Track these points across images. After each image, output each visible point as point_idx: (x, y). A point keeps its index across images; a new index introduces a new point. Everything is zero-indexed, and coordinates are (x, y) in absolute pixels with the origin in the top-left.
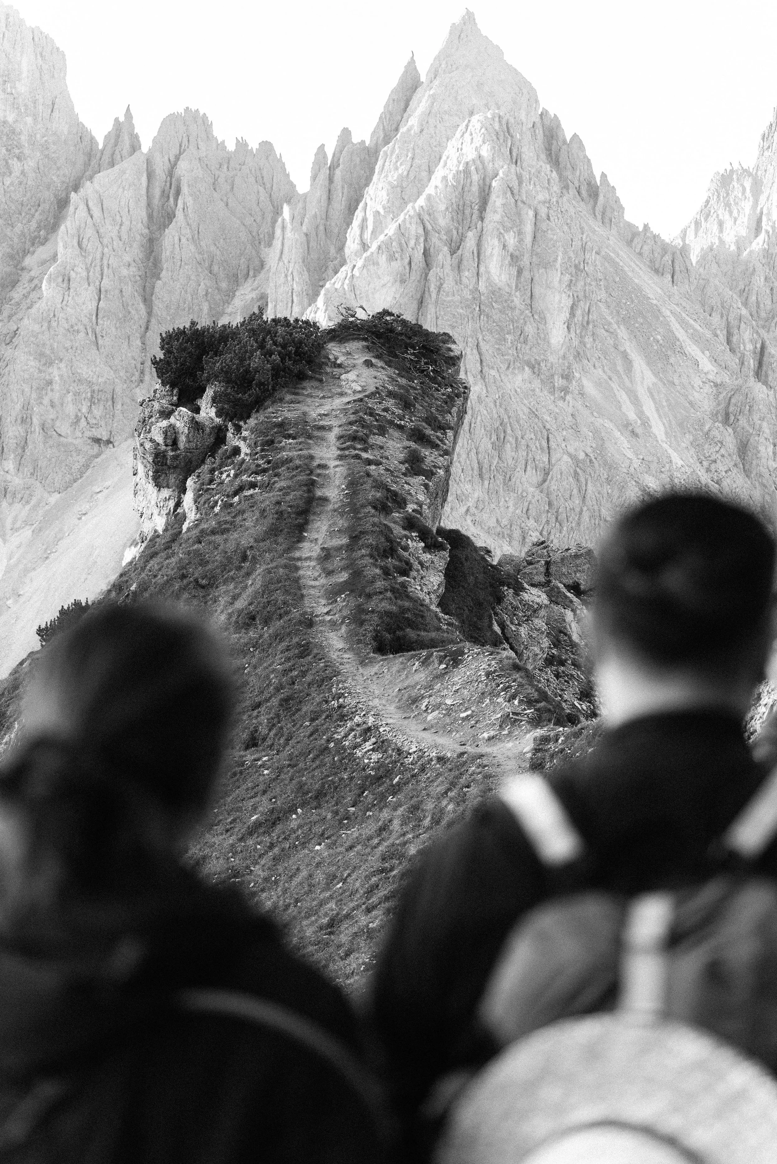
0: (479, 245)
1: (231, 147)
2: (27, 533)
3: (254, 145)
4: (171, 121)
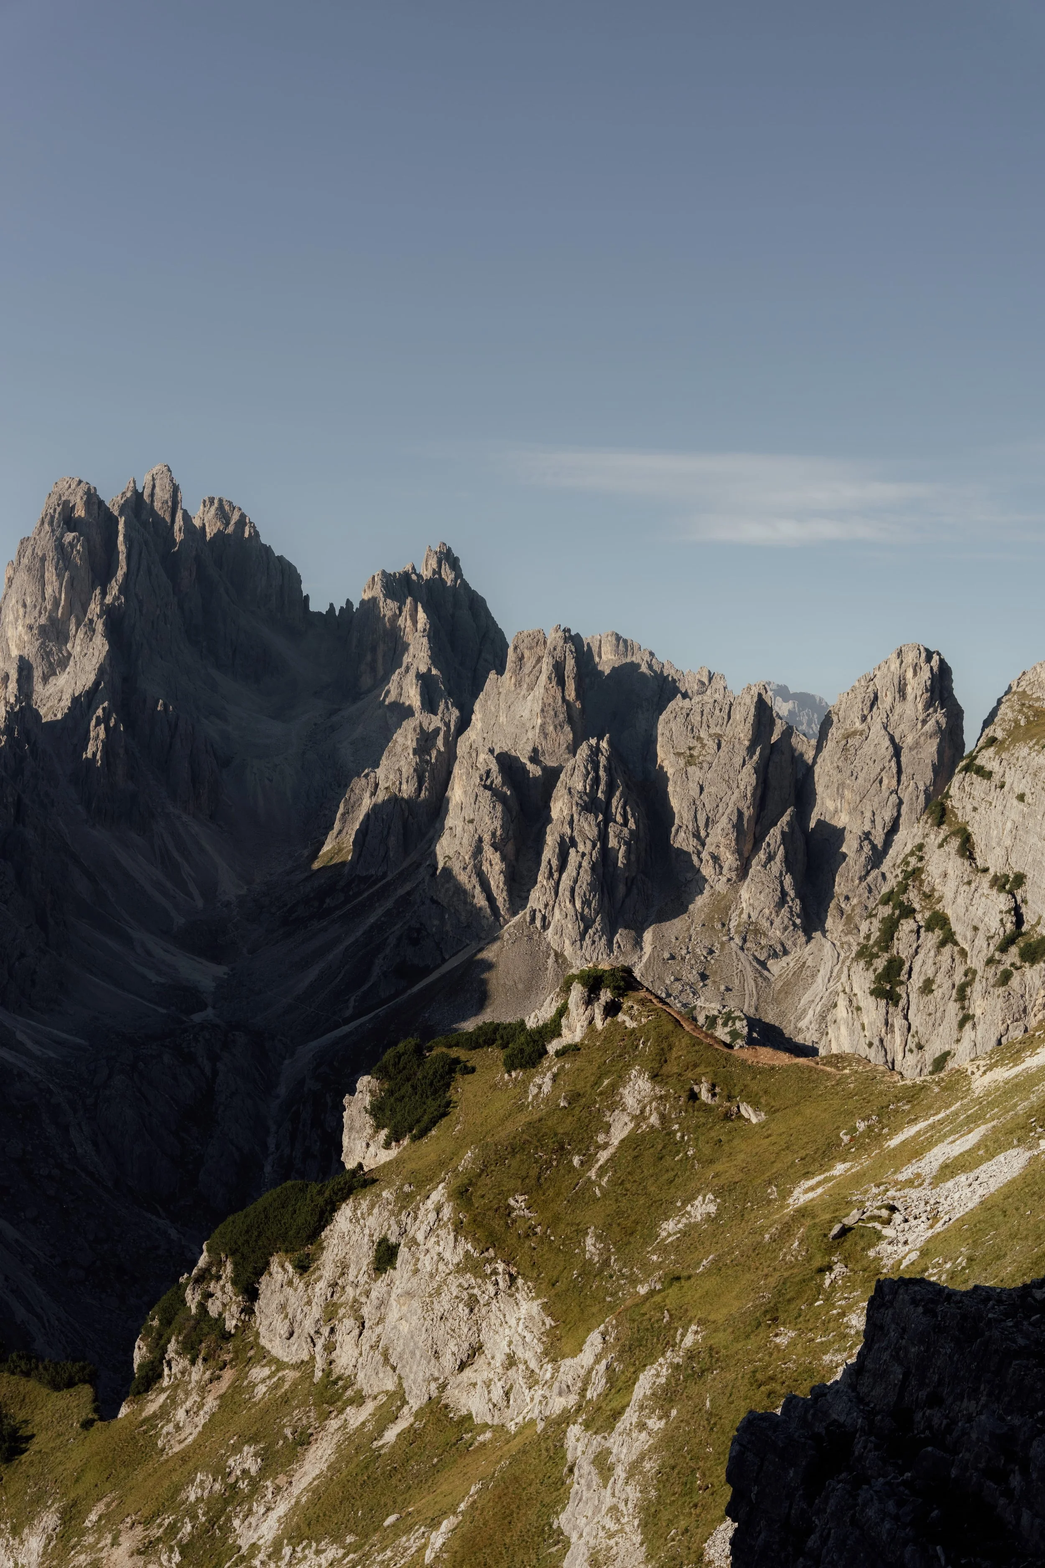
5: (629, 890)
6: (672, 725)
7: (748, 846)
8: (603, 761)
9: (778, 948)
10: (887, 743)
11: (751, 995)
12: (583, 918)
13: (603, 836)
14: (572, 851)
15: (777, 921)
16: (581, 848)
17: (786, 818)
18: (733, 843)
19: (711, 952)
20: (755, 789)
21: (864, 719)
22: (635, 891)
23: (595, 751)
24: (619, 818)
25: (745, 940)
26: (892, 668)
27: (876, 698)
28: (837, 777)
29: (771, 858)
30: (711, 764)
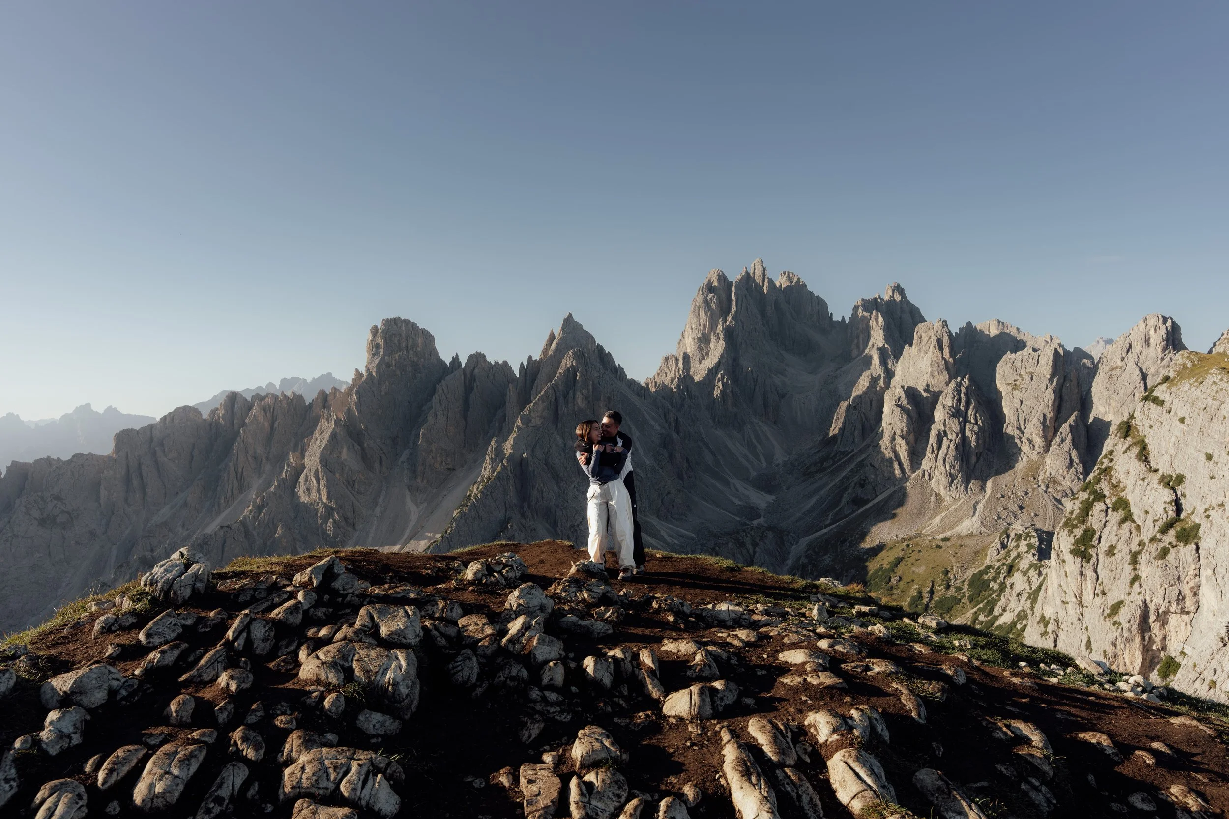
0: (574, 395)
1: (493, 363)
2: (425, 504)
3: (501, 362)
4: (471, 357)
5: (978, 460)
6: (1005, 368)
7: (1051, 434)
8: (963, 390)
9: (1069, 492)
10: (1138, 372)
11: (1050, 519)
12: (951, 475)
13: (963, 431)
14: (945, 439)
15: (1068, 476)
16: (950, 436)
17: (1073, 418)
18: (1041, 432)
19: (1026, 493)
20: (1054, 402)
21: (1123, 359)
22: (982, 459)
23: (959, 385)
24: (973, 421)
25: (1047, 487)
26: (1141, 329)
27: (1130, 347)
28: (1105, 393)
29: (1063, 441)
30: (1027, 389)
